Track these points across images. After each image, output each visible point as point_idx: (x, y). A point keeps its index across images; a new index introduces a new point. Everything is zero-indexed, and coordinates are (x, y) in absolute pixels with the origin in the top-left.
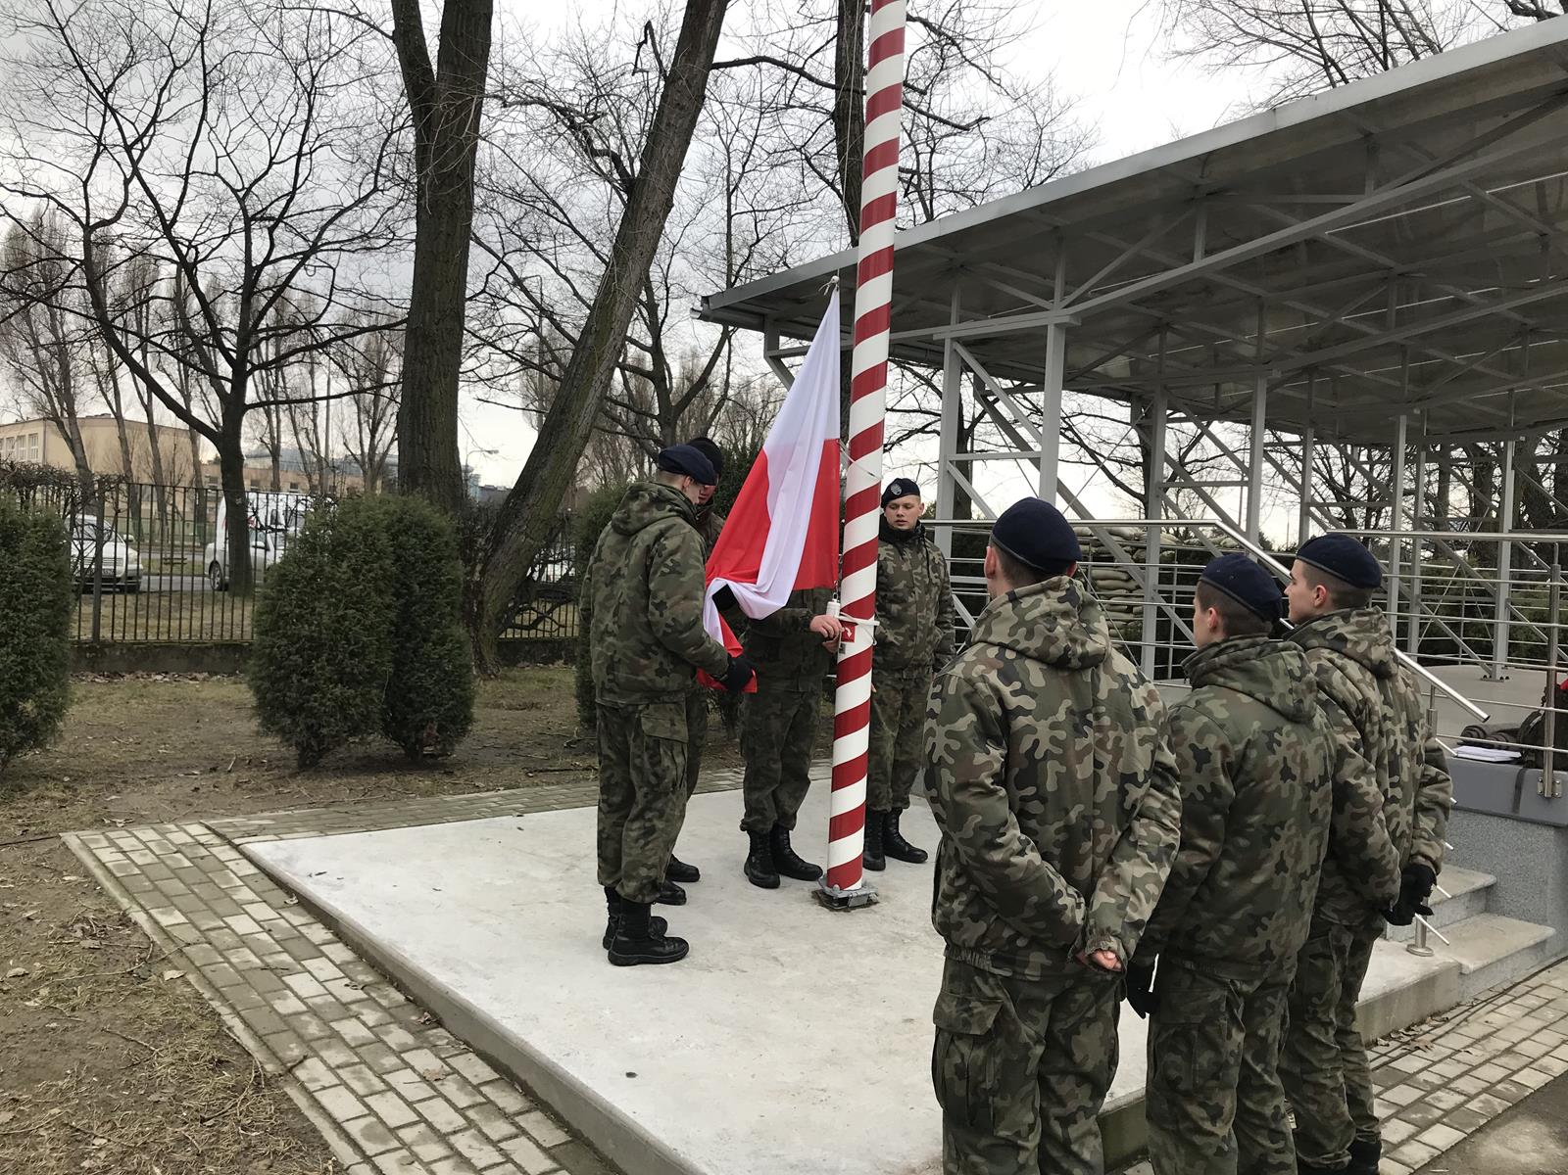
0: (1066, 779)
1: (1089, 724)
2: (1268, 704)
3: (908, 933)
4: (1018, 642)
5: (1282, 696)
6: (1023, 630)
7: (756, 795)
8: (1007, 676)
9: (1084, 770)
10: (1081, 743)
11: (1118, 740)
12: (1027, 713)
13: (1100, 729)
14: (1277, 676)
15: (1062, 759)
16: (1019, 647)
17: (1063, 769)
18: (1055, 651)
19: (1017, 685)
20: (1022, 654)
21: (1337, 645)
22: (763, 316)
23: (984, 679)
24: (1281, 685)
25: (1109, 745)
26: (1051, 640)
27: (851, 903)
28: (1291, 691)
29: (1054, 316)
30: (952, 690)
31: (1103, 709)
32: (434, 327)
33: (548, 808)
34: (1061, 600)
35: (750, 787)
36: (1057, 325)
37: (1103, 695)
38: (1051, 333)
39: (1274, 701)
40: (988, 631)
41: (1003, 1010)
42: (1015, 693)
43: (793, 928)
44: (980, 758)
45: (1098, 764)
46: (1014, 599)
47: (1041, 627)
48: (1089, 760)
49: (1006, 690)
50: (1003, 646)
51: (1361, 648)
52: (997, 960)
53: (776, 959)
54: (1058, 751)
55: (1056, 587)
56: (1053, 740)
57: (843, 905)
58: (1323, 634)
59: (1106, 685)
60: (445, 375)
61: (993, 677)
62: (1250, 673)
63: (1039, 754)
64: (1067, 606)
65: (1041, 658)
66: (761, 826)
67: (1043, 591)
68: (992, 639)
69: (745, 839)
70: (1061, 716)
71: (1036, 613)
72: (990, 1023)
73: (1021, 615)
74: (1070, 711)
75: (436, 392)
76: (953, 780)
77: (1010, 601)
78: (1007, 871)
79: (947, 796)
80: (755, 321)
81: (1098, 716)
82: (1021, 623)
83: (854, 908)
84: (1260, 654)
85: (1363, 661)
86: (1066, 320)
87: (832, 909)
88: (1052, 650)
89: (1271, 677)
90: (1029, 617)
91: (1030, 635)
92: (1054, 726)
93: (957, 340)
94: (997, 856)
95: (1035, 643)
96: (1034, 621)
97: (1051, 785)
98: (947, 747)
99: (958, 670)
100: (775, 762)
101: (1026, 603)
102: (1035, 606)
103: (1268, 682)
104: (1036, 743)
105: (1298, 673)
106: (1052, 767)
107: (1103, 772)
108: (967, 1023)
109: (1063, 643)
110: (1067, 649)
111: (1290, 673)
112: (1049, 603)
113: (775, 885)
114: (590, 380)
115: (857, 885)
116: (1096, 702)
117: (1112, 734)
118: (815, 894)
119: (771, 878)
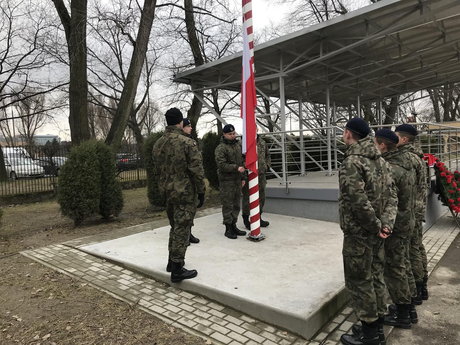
0: (377, 187)
1: (380, 173)
2: (403, 167)
3: (278, 245)
4: (363, 153)
5: (406, 164)
6: (363, 150)
7: (226, 214)
8: (363, 162)
9: (380, 185)
10: (379, 178)
11: (386, 176)
12: (369, 171)
13: (382, 174)
14: (404, 159)
15: (376, 182)
16: (363, 155)
17: (377, 185)
18: (372, 155)
19: (365, 164)
20: (364, 156)
21: (412, 150)
22: (190, 80)
23: (358, 164)
24: (405, 162)
25: (384, 178)
26: (371, 152)
27: (259, 240)
28: (408, 163)
29: (281, 74)
30: (349, 166)
31: (382, 169)
32: (79, 90)
34: (371, 142)
35: (224, 212)
36: (282, 77)
37: (381, 166)
38: (280, 79)
39: (404, 166)
40: (353, 152)
41: (366, 248)
42: (366, 166)
43: (249, 247)
44: (360, 183)
45: (382, 183)
46: (359, 143)
47: (368, 149)
48: (381, 182)
49: (364, 165)
50: (358, 155)
51: (417, 151)
52: (364, 235)
53: (250, 256)
54: (375, 180)
55: (368, 139)
56: (374, 177)
57: (257, 240)
58: (408, 148)
59: (382, 163)
60: (84, 105)
61: (359, 162)
62: (397, 159)
63: (372, 181)
64: (372, 143)
65: (369, 157)
66: (229, 222)
67: (365, 140)
68: (355, 153)
70: (375, 172)
71: (366, 146)
72: (364, 252)
73: (362, 146)
74: (376, 170)
75: (81, 110)
76: (354, 189)
77: (358, 143)
78: (368, 212)
81: (381, 171)
82: (363, 149)
84: (399, 154)
85: (418, 154)
87: (255, 242)
88: (371, 154)
89: (403, 160)
90: (364, 147)
91: (365, 151)
92: (374, 174)
94: (366, 208)
95: (367, 153)
96: (366, 148)
97: (375, 189)
98: (351, 181)
99: (349, 161)
100: (232, 204)
101: (362, 143)
102: (365, 144)
103: (402, 161)
104: (371, 178)
105: (409, 158)
106: (375, 184)
107: (384, 185)
108: (356, 253)
109: (374, 153)
110: (375, 154)
111: (407, 158)
112: (368, 143)
113: (236, 238)
114: (128, 103)
115: (260, 235)
116: (381, 168)
117: (384, 175)
118: (247, 239)
119: (235, 236)
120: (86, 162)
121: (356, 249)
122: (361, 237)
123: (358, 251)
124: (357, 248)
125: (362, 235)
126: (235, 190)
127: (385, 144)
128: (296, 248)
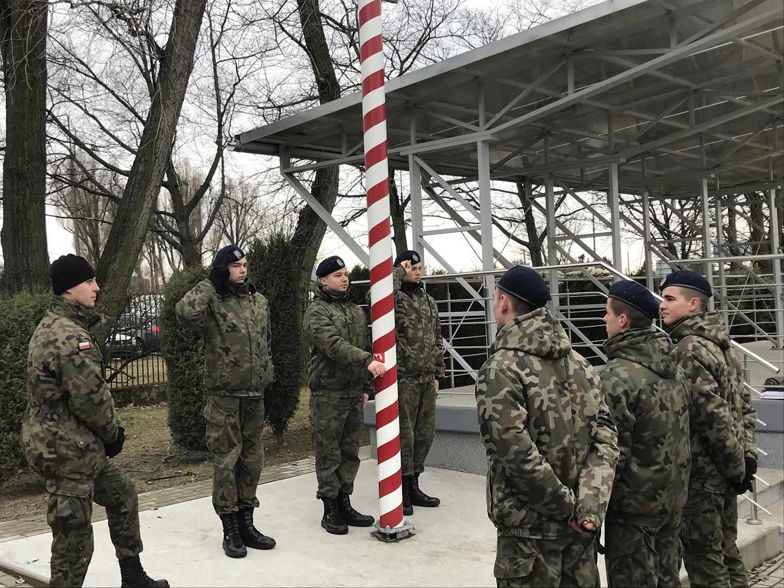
0: (559, 420)
1: (566, 389)
2: (650, 368)
3: (440, 550)
4: (524, 346)
5: (658, 364)
6: (526, 339)
7: (325, 474)
8: (522, 365)
9: (567, 416)
10: (564, 400)
11: (582, 397)
12: (535, 385)
13: (572, 392)
15: (556, 410)
16: (526, 349)
17: (557, 416)
18: (545, 349)
19: (528, 370)
20: (527, 353)
21: (700, 333)
22: (277, 145)
23: (509, 369)
24: (657, 357)
25: (578, 400)
26: (542, 343)
27: (398, 537)
28: (662, 360)
29: (480, 135)
30: (492, 376)
31: (572, 380)
32: (25, 168)
33: (173, 502)
34: (544, 321)
35: (320, 468)
36: (483, 141)
37: (571, 372)
38: (480, 146)
39: (653, 367)
40: (506, 342)
41: (537, 560)
42: (527, 375)
43: (366, 556)
44: (514, 413)
45: (574, 412)
46: (518, 323)
47: (536, 336)
48: (569, 409)
49: (523, 374)
50: (516, 350)
51: (713, 333)
52: (533, 531)
53: (360, 576)
54: (553, 405)
55: (540, 314)
56: (550, 400)
57: (393, 538)
58: (691, 327)
59: (572, 367)
60: (36, 202)
61: (514, 367)
62: (639, 351)
63: (544, 408)
64: (547, 324)
65: (538, 354)
66: (331, 493)
67: (533, 317)
68: (508, 346)
69: (321, 503)
70: (552, 386)
71: (532, 329)
72: (530, 569)
73: (524, 331)
74: (556, 383)
75: (30, 214)
76: (500, 427)
77: (516, 324)
79: (496, 437)
80: (271, 149)
81: (570, 385)
82: (525, 335)
83: (401, 539)
84: (645, 339)
85: (713, 340)
86: (489, 137)
87: (387, 542)
88: (544, 348)
89: (652, 353)
90: (528, 332)
91: (530, 341)
92: (549, 392)
93: (417, 155)
94: (529, 467)
95: (534, 346)
96: (532, 334)
97: (552, 425)
98: (494, 409)
99: (494, 365)
100: (336, 449)
101: (525, 324)
102: (531, 325)
103: (650, 356)
104: (542, 401)
105: (666, 351)
106: (551, 415)
107: (576, 416)
108: (516, 571)
109: (549, 344)
110: (551, 347)
111: (662, 350)
112: (538, 323)
113: (345, 532)
114: (143, 196)
115: (401, 524)
116: (569, 377)
117: (579, 394)
118: (373, 534)
119: (342, 528)
120: (8, 346)
121: (517, 563)
122: (526, 534)
123: (519, 566)
124: (519, 560)
125: (531, 530)
126: (345, 416)
127: (628, 317)
128: (478, 559)
